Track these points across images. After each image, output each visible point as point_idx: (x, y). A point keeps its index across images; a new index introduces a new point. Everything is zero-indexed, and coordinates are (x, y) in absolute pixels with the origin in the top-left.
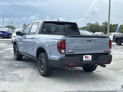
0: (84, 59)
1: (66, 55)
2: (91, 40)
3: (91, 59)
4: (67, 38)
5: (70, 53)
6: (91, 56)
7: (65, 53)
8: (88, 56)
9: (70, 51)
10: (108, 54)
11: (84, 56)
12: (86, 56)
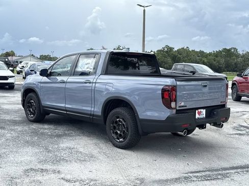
0: (197, 116)
1: (177, 110)
2: (206, 84)
3: (204, 116)
4: (178, 83)
5: (182, 107)
6: (205, 110)
7: (175, 108)
8: (202, 110)
9: (183, 104)
10: (224, 106)
11: (197, 111)
12: (199, 110)
